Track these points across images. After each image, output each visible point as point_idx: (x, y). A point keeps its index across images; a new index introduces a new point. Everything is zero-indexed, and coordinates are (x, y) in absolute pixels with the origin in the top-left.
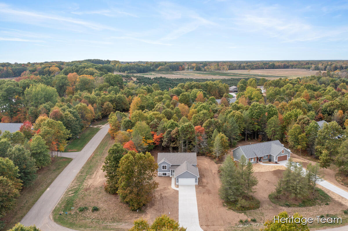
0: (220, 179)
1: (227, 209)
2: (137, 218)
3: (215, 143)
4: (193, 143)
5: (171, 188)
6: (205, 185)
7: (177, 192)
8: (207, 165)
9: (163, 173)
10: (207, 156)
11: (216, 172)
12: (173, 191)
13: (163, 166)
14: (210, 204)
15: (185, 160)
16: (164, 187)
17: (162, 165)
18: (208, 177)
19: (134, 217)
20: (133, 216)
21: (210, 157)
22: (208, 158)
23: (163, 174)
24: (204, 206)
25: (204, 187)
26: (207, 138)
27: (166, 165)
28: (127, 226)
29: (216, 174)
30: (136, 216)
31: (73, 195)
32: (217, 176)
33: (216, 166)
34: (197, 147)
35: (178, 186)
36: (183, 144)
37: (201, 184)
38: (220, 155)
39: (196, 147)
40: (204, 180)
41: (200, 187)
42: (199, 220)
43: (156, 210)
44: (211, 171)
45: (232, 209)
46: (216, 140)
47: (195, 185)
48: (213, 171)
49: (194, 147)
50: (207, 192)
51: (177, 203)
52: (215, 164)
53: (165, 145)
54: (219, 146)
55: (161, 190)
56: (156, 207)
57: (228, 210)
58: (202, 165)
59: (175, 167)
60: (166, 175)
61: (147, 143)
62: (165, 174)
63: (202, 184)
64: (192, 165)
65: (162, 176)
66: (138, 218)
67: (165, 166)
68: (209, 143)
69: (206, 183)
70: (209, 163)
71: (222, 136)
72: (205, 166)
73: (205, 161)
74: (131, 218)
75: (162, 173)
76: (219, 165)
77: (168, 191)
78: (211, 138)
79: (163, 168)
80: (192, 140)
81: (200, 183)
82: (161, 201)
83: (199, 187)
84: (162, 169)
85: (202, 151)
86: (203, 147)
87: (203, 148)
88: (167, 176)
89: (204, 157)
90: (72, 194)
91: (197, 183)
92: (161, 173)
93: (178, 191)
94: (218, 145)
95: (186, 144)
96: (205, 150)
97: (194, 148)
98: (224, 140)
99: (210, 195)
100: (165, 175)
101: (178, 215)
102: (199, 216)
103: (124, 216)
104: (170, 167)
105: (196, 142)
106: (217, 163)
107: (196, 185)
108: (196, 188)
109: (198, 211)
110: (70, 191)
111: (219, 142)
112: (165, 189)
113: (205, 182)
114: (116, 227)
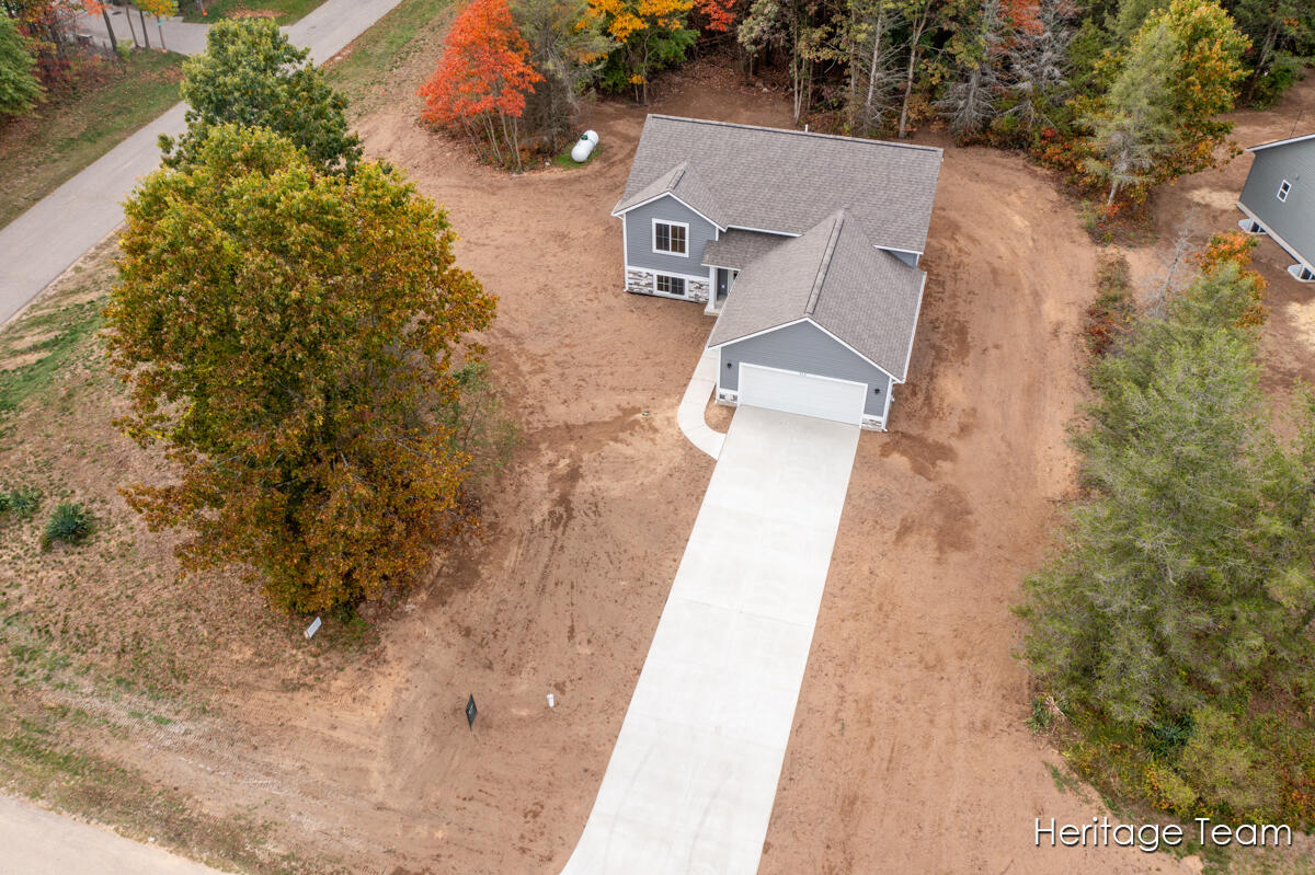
0: (1080, 399)
1: (1055, 773)
2: (296, 688)
3: (1126, 76)
4: (957, 47)
5: (670, 421)
6: (943, 439)
7: (699, 469)
8: (1020, 235)
9: (660, 278)
10: (1037, 159)
11: (1072, 320)
12: (678, 455)
13: (662, 230)
14: (916, 672)
15: (835, 206)
16: (624, 399)
17: (655, 221)
18: (993, 352)
19: (278, 669)
20: (274, 660)
21: (1063, 168)
22: (1044, 178)
23: (663, 283)
24: (860, 685)
25: (928, 455)
26: (1074, 23)
27: (686, 226)
28: (190, 750)
29: (1064, 338)
30: (292, 674)
31: (32, 358)
32: (1066, 356)
33: (1087, 258)
34: (984, 85)
35: (732, 410)
36: (882, 50)
37: (915, 431)
38: (1137, 180)
39: (973, 80)
40: (953, 388)
41: (899, 461)
42: (767, 847)
43: (467, 632)
44: (1037, 297)
45: (1105, 790)
46: (1138, 50)
47: (864, 432)
48: (1051, 310)
49: (964, 77)
50: (938, 519)
51: (655, 589)
52: (1086, 239)
53: (756, 42)
54: (1152, 103)
55: (592, 430)
56: (475, 605)
57: (1061, 782)
58: (980, 233)
59: (750, 246)
60: (681, 292)
61: (636, 14)
62: (678, 286)
63: (926, 422)
64: (884, 250)
65: (650, 295)
66: (298, 695)
67: (674, 228)
68: (1076, 59)
69: (953, 423)
70: (1035, 225)
71: (1203, 20)
72: (1002, 249)
73: (1013, 198)
74: (251, 678)
75: (656, 273)
76: (1112, 251)
77: (636, 446)
78: (1109, 22)
79: (662, 244)
80: (954, 26)
81: (910, 416)
82: (547, 544)
83: (886, 450)
84: (655, 250)
85: (1016, 114)
86: (1025, 86)
87: (1022, 96)
88: (686, 296)
89: (1019, 161)
90: (35, 348)
91: (883, 420)
92: (644, 271)
93: (710, 463)
94: (1146, 101)
95: (908, 50)
96: (1034, 115)
97: (962, 87)
98: (1205, 59)
99: (955, 557)
100: (674, 291)
101: (613, 739)
102: (782, 789)
103: (215, 646)
104: (710, 242)
105: (981, 39)
106: (1098, 235)
107: (871, 427)
108: (862, 461)
109: (798, 729)
110: (36, 323)
111: (1163, 76)
112: (625, 423)
113: (952, 408)
114: (109, 752)
